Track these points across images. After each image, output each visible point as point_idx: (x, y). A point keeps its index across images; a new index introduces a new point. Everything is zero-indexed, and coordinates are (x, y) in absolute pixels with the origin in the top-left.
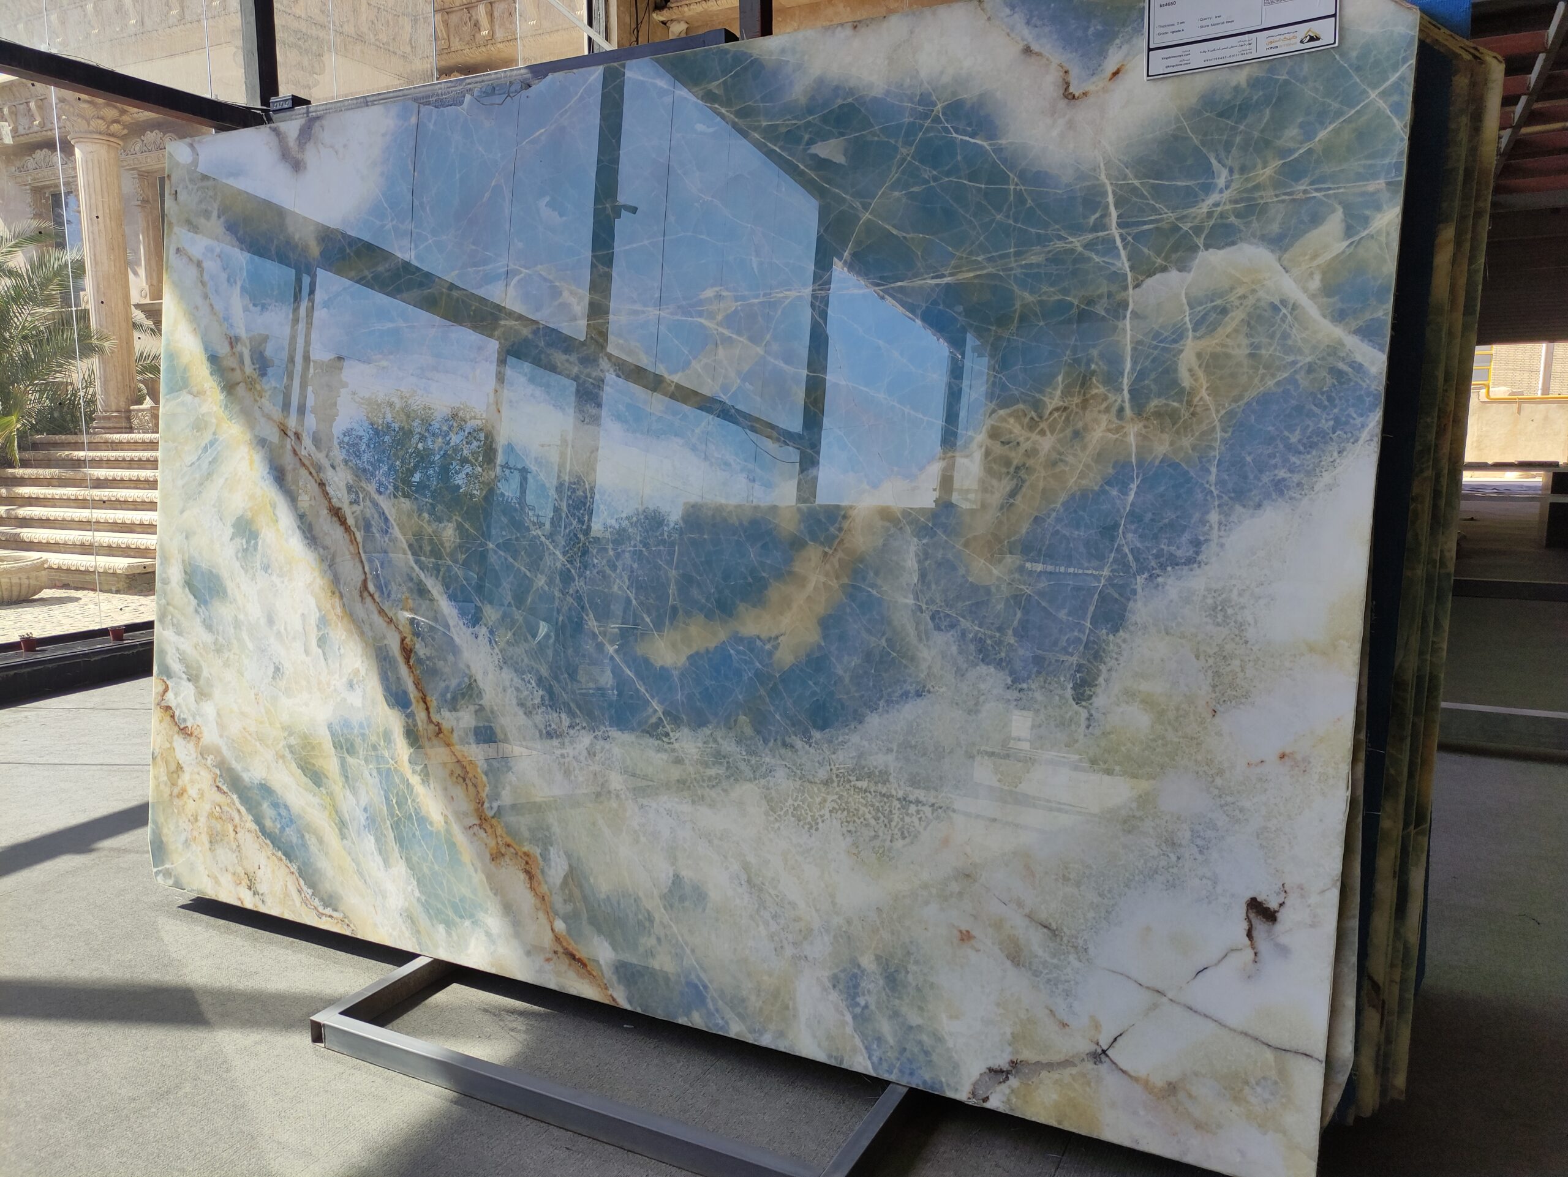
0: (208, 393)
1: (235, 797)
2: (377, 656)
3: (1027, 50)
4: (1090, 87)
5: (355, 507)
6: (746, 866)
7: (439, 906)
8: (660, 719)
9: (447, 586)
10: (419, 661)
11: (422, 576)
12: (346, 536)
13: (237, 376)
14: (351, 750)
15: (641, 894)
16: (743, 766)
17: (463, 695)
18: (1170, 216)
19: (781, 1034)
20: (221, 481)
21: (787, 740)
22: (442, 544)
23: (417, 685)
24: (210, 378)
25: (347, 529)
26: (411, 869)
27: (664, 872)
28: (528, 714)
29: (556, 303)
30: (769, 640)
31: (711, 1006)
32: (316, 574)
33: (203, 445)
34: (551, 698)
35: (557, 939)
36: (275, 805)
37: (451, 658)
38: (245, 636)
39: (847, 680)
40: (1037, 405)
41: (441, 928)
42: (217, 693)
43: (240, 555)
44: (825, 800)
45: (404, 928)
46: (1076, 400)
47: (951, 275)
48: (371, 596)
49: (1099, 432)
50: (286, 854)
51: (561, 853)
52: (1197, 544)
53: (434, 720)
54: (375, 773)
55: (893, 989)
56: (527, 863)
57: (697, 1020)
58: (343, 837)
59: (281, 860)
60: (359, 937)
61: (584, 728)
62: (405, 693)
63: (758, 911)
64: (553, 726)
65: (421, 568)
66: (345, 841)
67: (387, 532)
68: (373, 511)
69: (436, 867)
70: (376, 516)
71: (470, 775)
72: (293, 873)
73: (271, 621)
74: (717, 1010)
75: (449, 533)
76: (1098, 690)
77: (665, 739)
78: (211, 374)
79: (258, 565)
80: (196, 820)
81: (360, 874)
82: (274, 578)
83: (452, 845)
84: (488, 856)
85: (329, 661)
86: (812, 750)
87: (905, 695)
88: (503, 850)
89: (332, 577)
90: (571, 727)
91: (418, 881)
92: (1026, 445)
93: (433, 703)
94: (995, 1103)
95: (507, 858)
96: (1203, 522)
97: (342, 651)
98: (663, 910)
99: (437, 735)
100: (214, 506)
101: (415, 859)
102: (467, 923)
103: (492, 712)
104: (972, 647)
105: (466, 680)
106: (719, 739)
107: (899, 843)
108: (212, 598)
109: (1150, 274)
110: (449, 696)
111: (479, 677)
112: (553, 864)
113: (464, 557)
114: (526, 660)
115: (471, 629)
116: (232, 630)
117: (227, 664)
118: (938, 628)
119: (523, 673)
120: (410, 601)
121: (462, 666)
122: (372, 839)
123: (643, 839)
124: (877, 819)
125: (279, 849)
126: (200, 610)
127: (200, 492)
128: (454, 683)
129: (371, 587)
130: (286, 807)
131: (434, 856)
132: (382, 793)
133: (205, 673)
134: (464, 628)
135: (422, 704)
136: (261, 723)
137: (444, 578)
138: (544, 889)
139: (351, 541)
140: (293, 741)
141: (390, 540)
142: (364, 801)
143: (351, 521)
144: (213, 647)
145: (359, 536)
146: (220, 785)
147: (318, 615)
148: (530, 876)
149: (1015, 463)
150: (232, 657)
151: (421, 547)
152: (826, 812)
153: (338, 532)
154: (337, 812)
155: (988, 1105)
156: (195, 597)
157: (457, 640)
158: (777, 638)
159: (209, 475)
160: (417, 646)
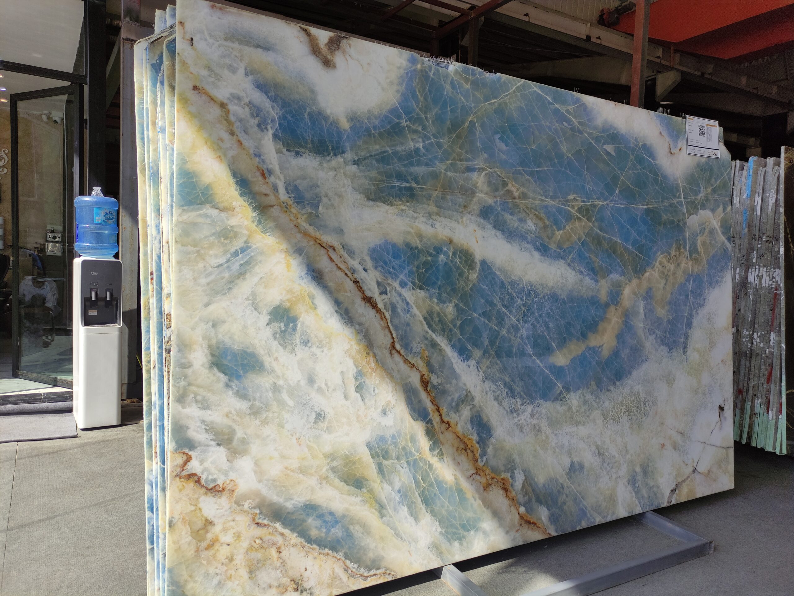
0: (237, 210)
1: (278, 525)
2: (404, 390)
3: (661, 133)
4: (675, 152)
5: (384, 296)
6: (597, 447)
7: (454, 530)
8: (561, 391)
9: (450, 340)
10: (434, 387)
11: (434, 336)
12: (378, 315)
13: (272, 199)
14: (386, 455)
15: (558, 477)
16: (594, 404)
17: (463, 401)
18: (693, 198)
19: (613, 513)
20: (256, 279)
21: (609, 388)
22: (446, 316)
23: (432, 402)
24: (241, 199)
25: (378, 311)
26: (434, 516)
27: (567, 462)
28: (500, 404)
29: (505, 189)
30: (600, 347)
31: (589, 515)
32: (353, 342)
33: (233, 250)
34: (512, 392)
35: (521, 517)
36: (320, 516)
37: (454, 381)
38: (285, 396)
39: (626, 359)
40: (669, 254)
41: (456, 544)
42: (255, 448)
43: (278, 335)
44: (621, 409)
45: (431, 555)
46: (678, 253)
47: (646, 205)
48: (399, 352)
49: (683, 265)
50: (333, 548)
51: (521, 471)
52: (704, 299)
53: (445, 420)
54: (405, 465)
55: (645, 476)
56: (504, 484)
57: (584, 525)
58: (382, 516)
59: (328, 554)
60: (398, 577)
61: (528, 404)
62: (425, 409)
63: (603, 464)
64: (513, 406)
65: (432, 331)
66: (384, 518)
67: (408, 311)
68: (398, 298)
69: (451, 508)
70: (400, 301)
71: (469, 446)
72: (339, 559)
73: (311, 381)
74: (591, 516)
75: (450, 309)
76: (688, 349)
77: (564, 400)
78: (241, 195)
79: (298, 341)
80: (231, 560)
81: (398, 535)
82: (314, 349)
83: (460, 491)
84: (482, 488)
85: (366, 400)
86: (617, 390)
87: (643, 361)
88: (490, 482)
89: (366, 344)
90: (522, 404)
91: (440, 522)
92: (668, 268)
93: (444, 410)
94: (674, 502)
95: (493, 486)
96: (705, 293)
97: (376, 391)
98: (567, 480)
99: (447, 429)
100: (247, 299)
101: (436, 509)
102: (472, 532)
103: (480, 407)
104: (659, 340)
105: (464, 392)
106: (585, 394)
107: (644, 418)
108: (246, 372)
109: (691, 215)
110: (454, 404)
111: (472, 389)
112: (517, 479)
113: (460, 322)
114: (498, 375)
115: (466, 363)
116: (271, 394)
117: (265, 422)
118: (650, 334)
119: (497, 381)
120: (426, 352)
121: (461, 385)
122: (405, 508)
123: (557, 450)
124: (637, 411)
125: (325, 547)
126: (233, 385)
127: (230, 289)
128: (456, 396)
129: (398, 347)
130: (331, 514)
131: (449, 502)
132: (411, 476)
133: (239, 434)
134: (462, 363)
135: (437, 414)
136: (303, 459)
137: (448, 336)
138: (513, 494)
139: (382, 319)
140: (335, 464)
141: (411, 316)
142: (397, 486)
143: (381, 306)
144: (248, 412)
145: (387, 315)
146: (260, 521)
147: (355, 370)
148: (505, 489)
149: (666, 273)
150: (271, 415)
151: (432, 319)
152: (622, 414)
153: (372, 313)
154: (376, 501)
155: (672, 504)
156: (226, 374)
157: (458, 371)
158: (602, 346)
159: (241, 274)
160: (432, 379)
